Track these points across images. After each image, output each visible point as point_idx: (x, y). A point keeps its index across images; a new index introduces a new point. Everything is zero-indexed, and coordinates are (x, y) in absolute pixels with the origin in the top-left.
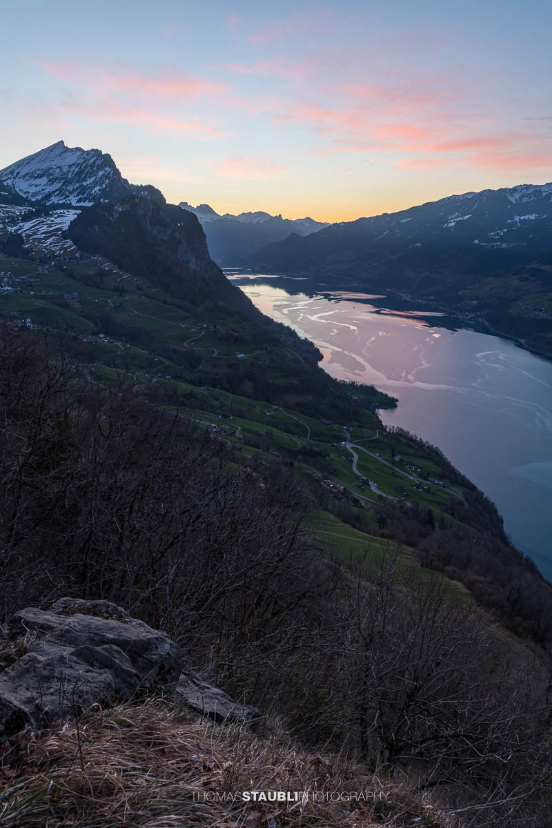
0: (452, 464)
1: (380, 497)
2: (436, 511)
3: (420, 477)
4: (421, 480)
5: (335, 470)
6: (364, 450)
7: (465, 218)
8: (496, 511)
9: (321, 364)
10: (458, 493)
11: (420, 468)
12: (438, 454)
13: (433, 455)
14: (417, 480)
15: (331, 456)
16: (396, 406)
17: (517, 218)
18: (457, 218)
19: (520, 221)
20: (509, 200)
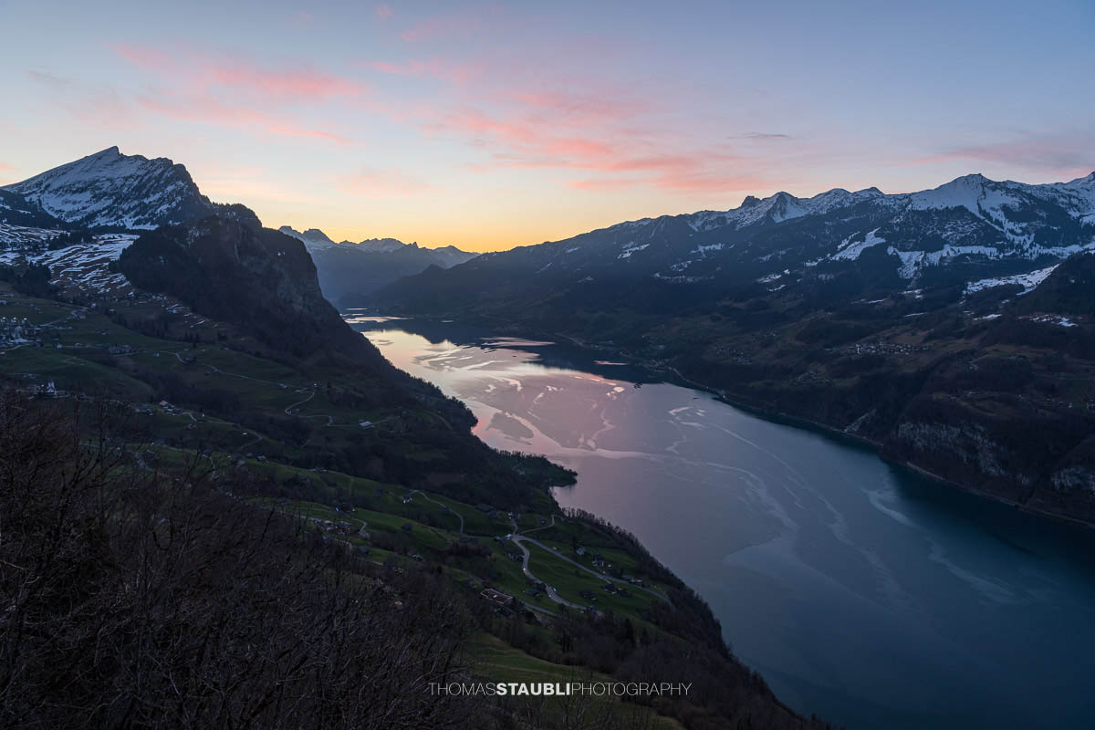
0: (651, 555)
1: (562, 607)
2: (636, 620)
3: (612, 574)
4: (614, 580)
5: (500, 574)
6: (537, 543)
7: (643, 247)
8: (710, 614)
9: (474, 431)
10: (661, 593)
11: (612, 562)
12: (632, 542)
13: (625, 543)
14: (608, 580)
15: (494, 554)
16: (575, 482)
17: (701, 249)
18: (632, 247)
19: (705, 252)
20: (691, 228)
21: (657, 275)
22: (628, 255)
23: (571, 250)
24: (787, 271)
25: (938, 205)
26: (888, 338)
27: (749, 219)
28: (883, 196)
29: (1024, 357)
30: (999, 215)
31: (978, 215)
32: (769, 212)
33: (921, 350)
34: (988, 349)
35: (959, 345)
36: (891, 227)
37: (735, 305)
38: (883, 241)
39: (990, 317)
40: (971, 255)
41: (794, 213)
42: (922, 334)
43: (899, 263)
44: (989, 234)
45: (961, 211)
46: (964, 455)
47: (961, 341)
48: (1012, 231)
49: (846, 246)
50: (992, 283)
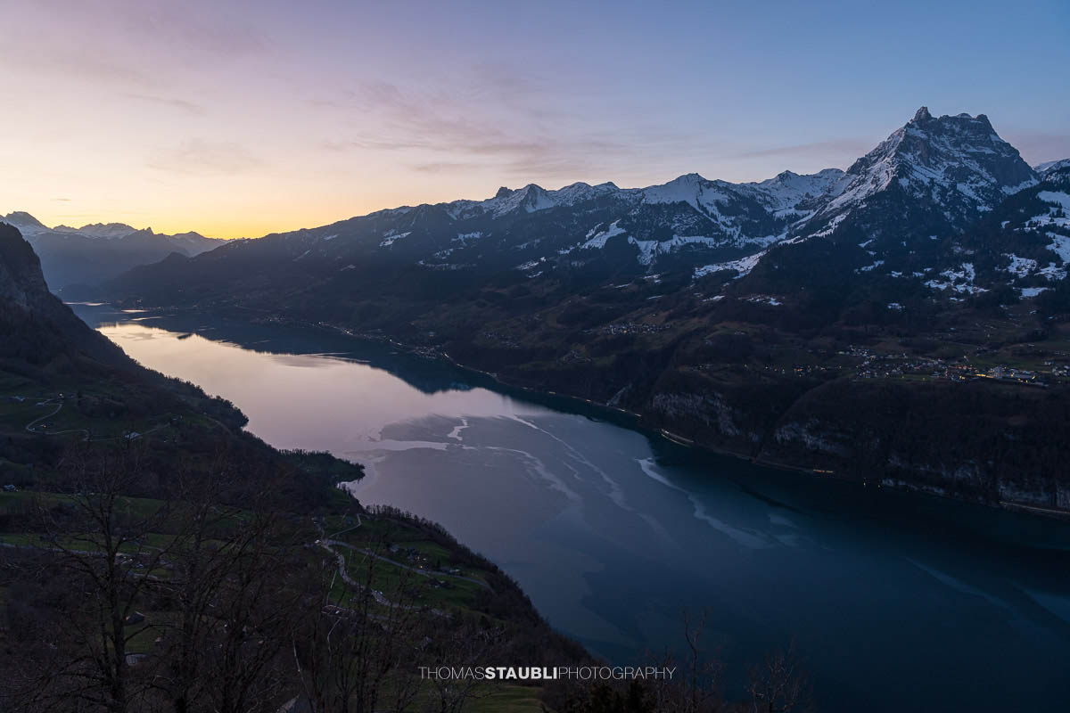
4: (433, 573)
7: (405, 235)
9: (245, 429)
11: (426, 556)
16: (363, 475)
17: (461, 237)
18: (393, 235)
19: (466, 240)
20: (450, 217)
21: (421, 263)
22: (390, 243)
23: (330, 238)
24: (543, 259)
25: (667, 200)
26: (635, 320)
27: (504, 209)
28: (619, 190)
29: (746, 332)
30: (713, 210)
31: (698, 209)
32: (521, 202)
33: (664, 329)
34: (717, 326)
35: (694, 323)
36: (629, 219)
37: (498, 291)
38: (624, 231)
39: (715, 298)
40: (694, 244)
41: (544, 204)
42: (664, 314)
43: (637, 250)
44: (707, 227)
45: (684, 205)
46: (707, 419)
47: (695, 320)
48: (724, 224)
49: (593, 235)
50: (714, 268)
